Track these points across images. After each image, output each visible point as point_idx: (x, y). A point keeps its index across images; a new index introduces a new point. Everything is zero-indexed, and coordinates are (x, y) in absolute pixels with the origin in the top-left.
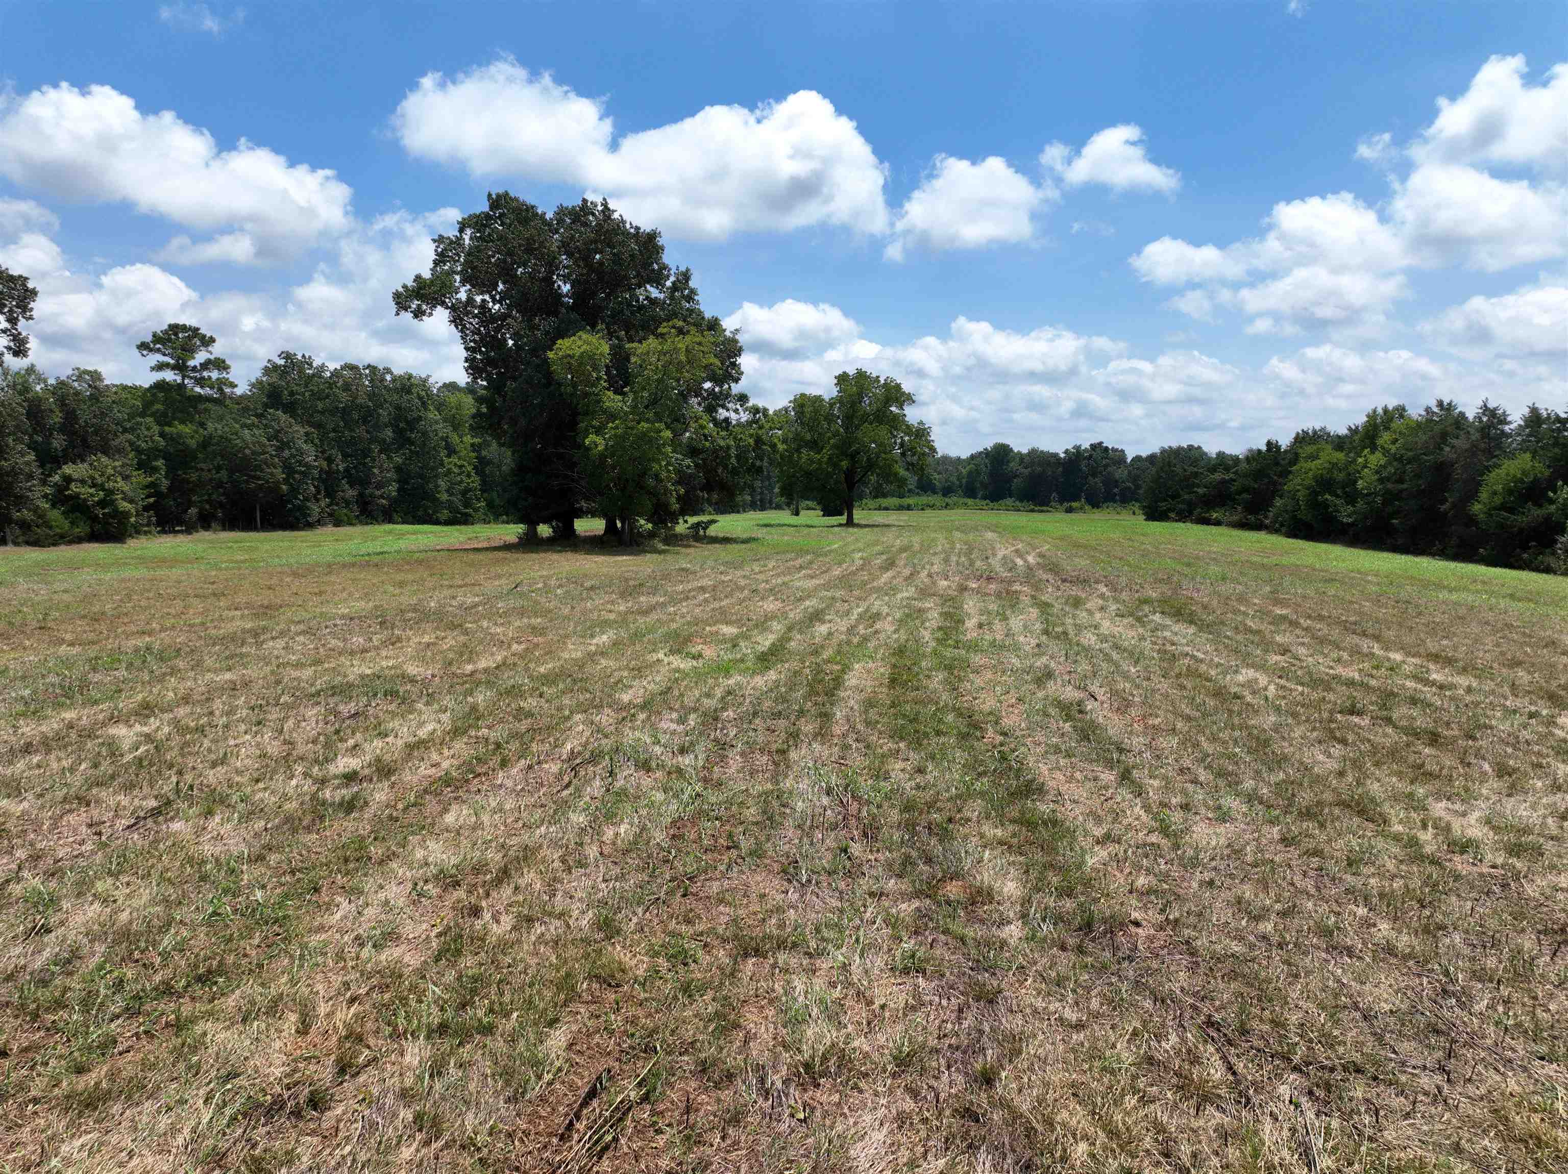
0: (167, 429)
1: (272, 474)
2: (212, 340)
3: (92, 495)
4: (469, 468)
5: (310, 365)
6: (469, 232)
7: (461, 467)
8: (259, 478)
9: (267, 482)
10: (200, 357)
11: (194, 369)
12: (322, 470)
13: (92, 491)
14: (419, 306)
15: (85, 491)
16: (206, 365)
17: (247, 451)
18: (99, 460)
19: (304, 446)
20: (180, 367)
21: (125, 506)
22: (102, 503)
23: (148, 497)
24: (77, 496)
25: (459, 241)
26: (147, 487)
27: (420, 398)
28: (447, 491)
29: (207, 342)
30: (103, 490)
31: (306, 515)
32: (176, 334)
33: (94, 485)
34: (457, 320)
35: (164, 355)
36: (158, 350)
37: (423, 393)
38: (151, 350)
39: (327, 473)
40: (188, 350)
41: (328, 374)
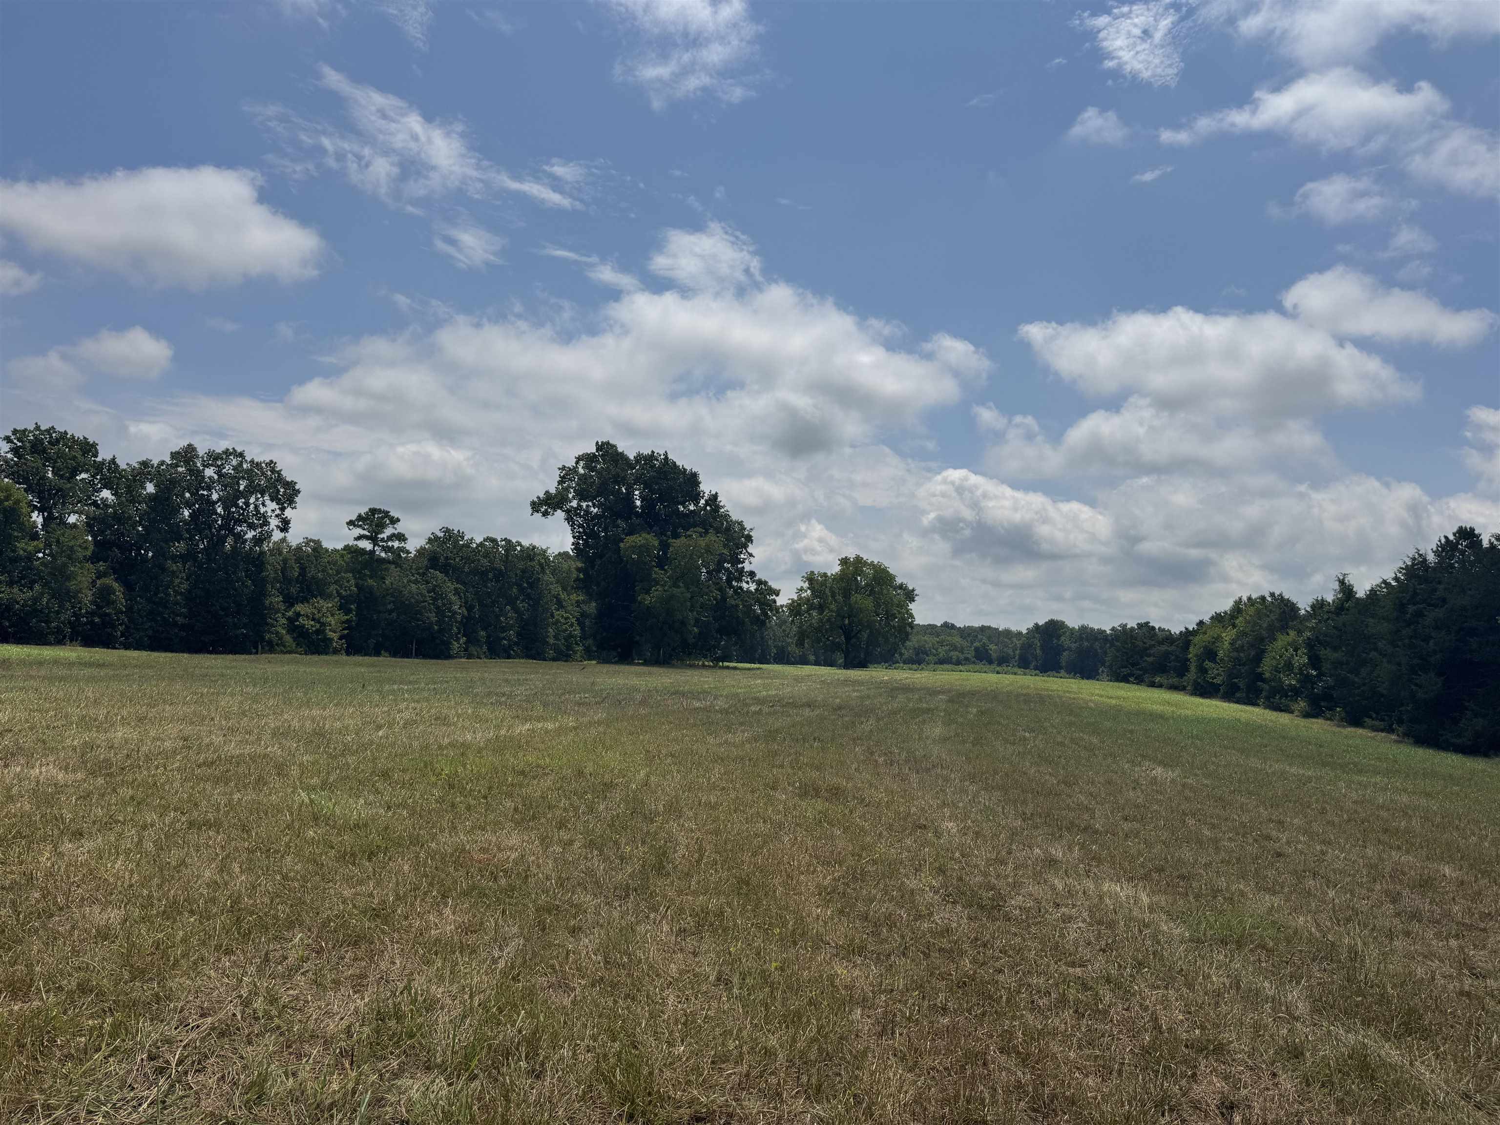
0: (361, 582)
1: (428, 618)
2: (398, 520)
3: (312, 626)
4: (574, 620)
5: (463, 538)
6: (582, 463)
7: (566, 619)
8: (418, 620)
9: (424, 623)
10: (388, 531)
11: (382, 540)
12: (463, 616)
13: (312, 623)
14: (546, 510)
15: (309, 624)
16: (391, 538)
17: (413, 600)
18: (318, 602)
19: (453, 597)
20: (373, 539)
21: (331, 635)
22: (318, 632)
23: (344, 629)
24: (303, 626)
25: (574, 470)
26: (343, 622)
27: (541, 565)
28: (554, 637)
29: (394, 521)
30: (319, 622)
31: (449, 649)
32: (374, 515)
33: (313, 619)
34: (569, 519)
35: (364, 529)
36: (360, 526)
37: (543, 561)
38: (355, 526)
39: (466, 618)
40: (381, 526)
41: (475, 546)
